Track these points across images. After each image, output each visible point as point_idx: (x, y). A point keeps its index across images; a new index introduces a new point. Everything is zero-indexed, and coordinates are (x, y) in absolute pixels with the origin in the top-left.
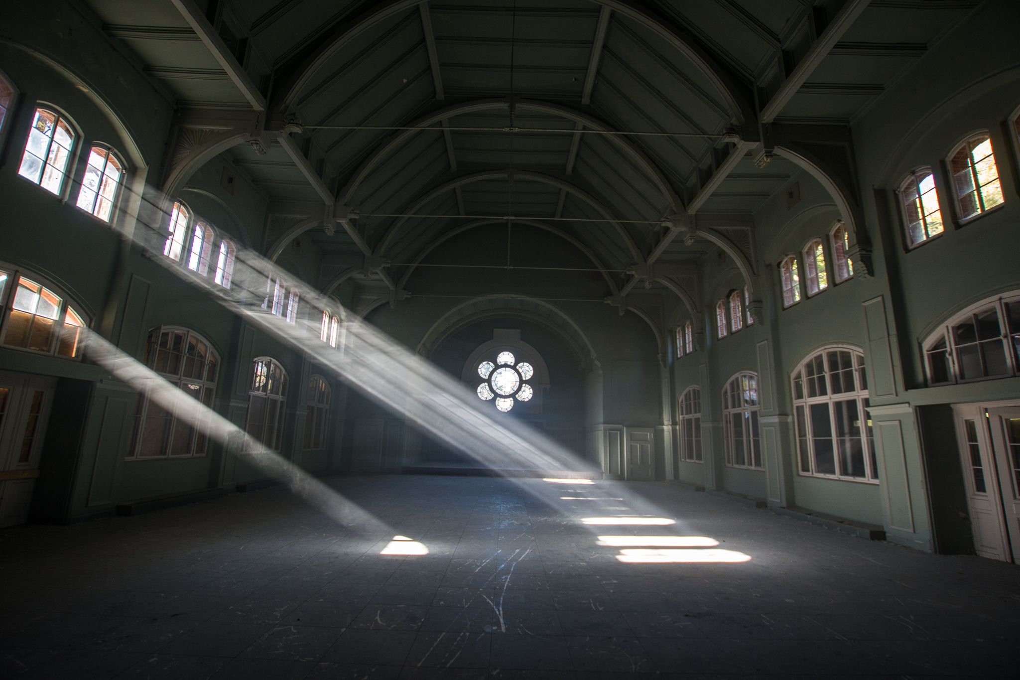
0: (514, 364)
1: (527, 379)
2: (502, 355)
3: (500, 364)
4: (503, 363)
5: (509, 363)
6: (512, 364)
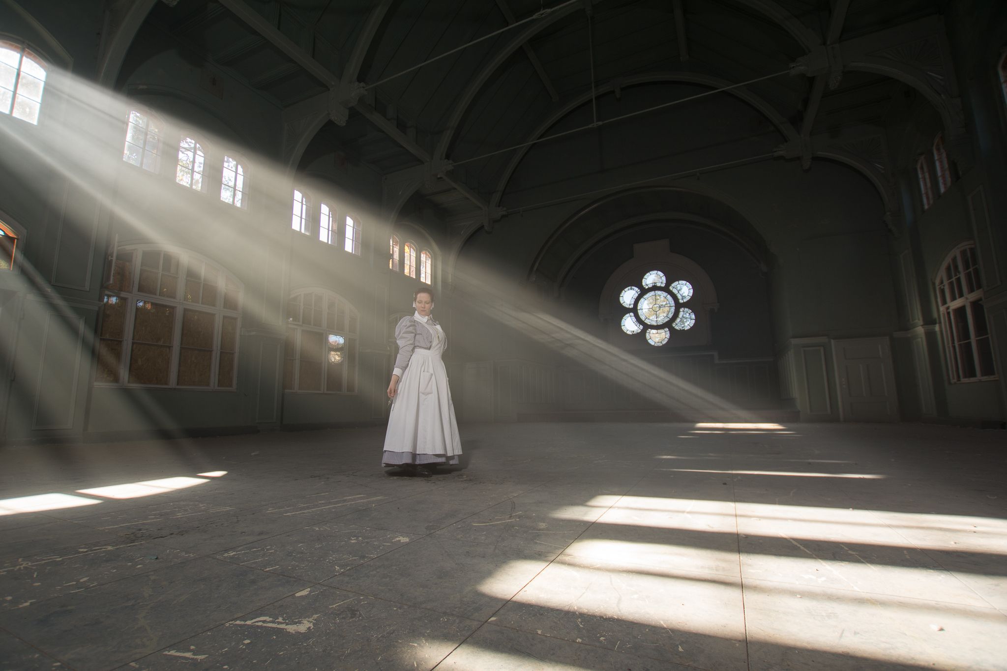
0: (666, 284)
1: (685, 300)
2: (648, 276)
3: (647, 287)
4: (650, 286)
5: (659, 285)
6: (663, 286)
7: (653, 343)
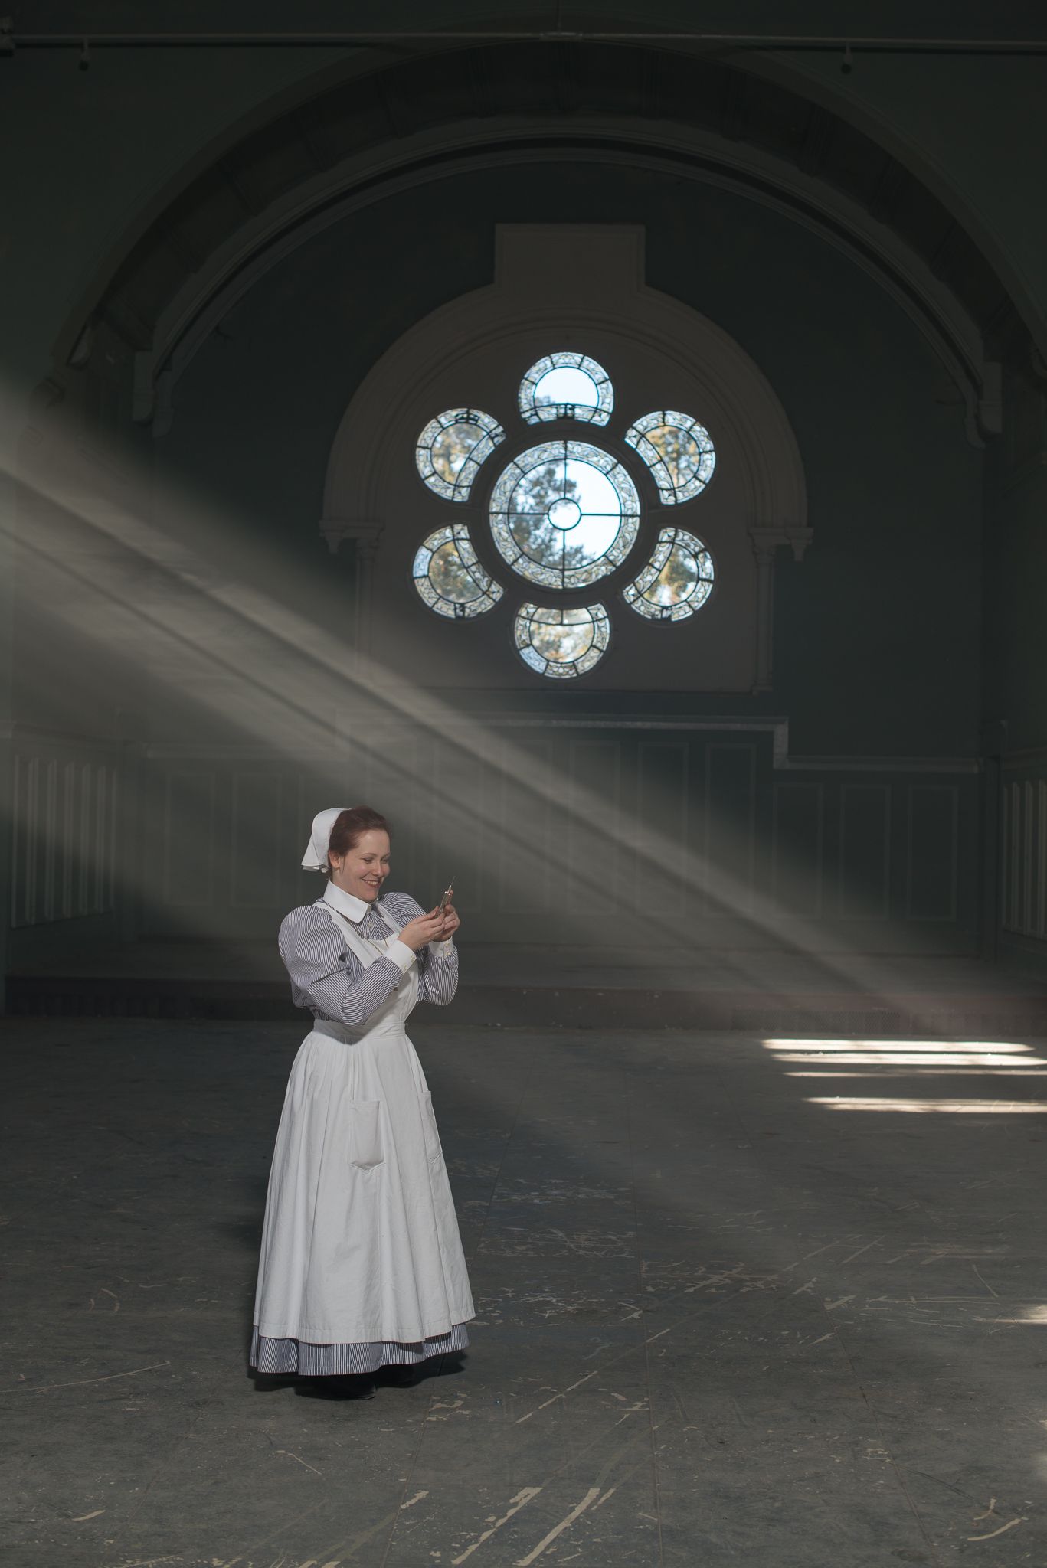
0: (613, 416)
1: (683, 499)
2: (544, 372)
3: (535, 422)
4: (549, 415)
5: (582, 417)
6: (603, 420)
7: (538, 666)
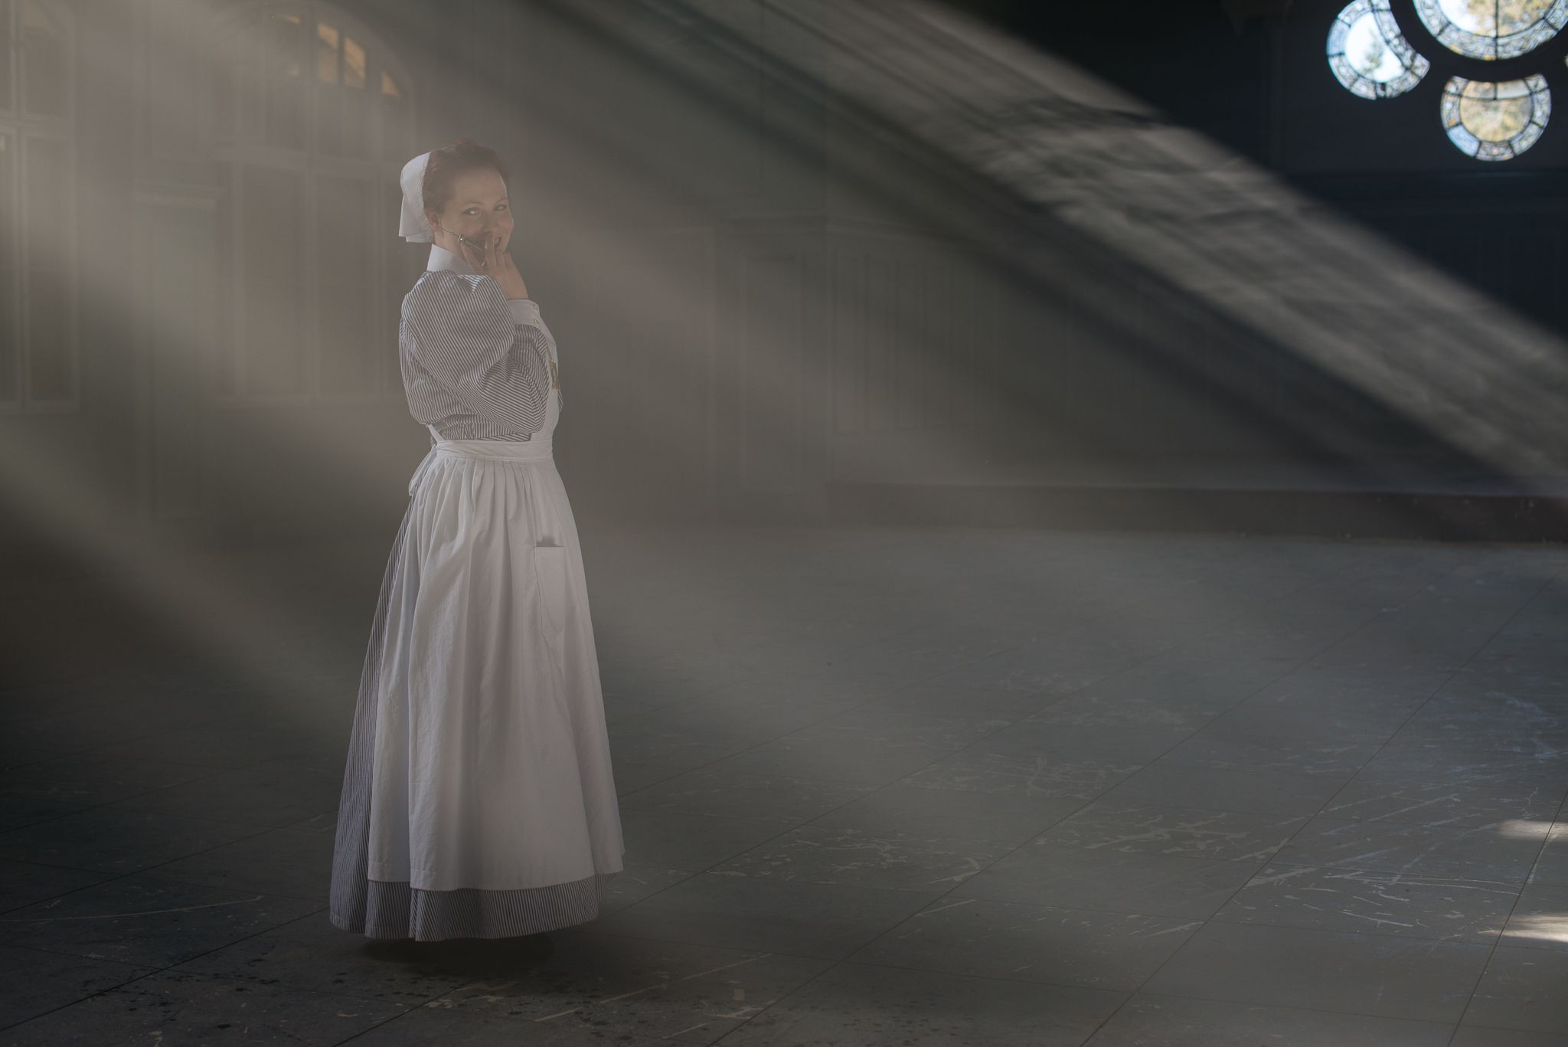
7: (1468, 147)
